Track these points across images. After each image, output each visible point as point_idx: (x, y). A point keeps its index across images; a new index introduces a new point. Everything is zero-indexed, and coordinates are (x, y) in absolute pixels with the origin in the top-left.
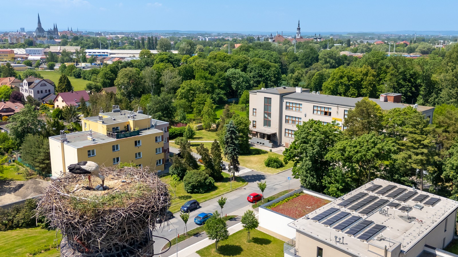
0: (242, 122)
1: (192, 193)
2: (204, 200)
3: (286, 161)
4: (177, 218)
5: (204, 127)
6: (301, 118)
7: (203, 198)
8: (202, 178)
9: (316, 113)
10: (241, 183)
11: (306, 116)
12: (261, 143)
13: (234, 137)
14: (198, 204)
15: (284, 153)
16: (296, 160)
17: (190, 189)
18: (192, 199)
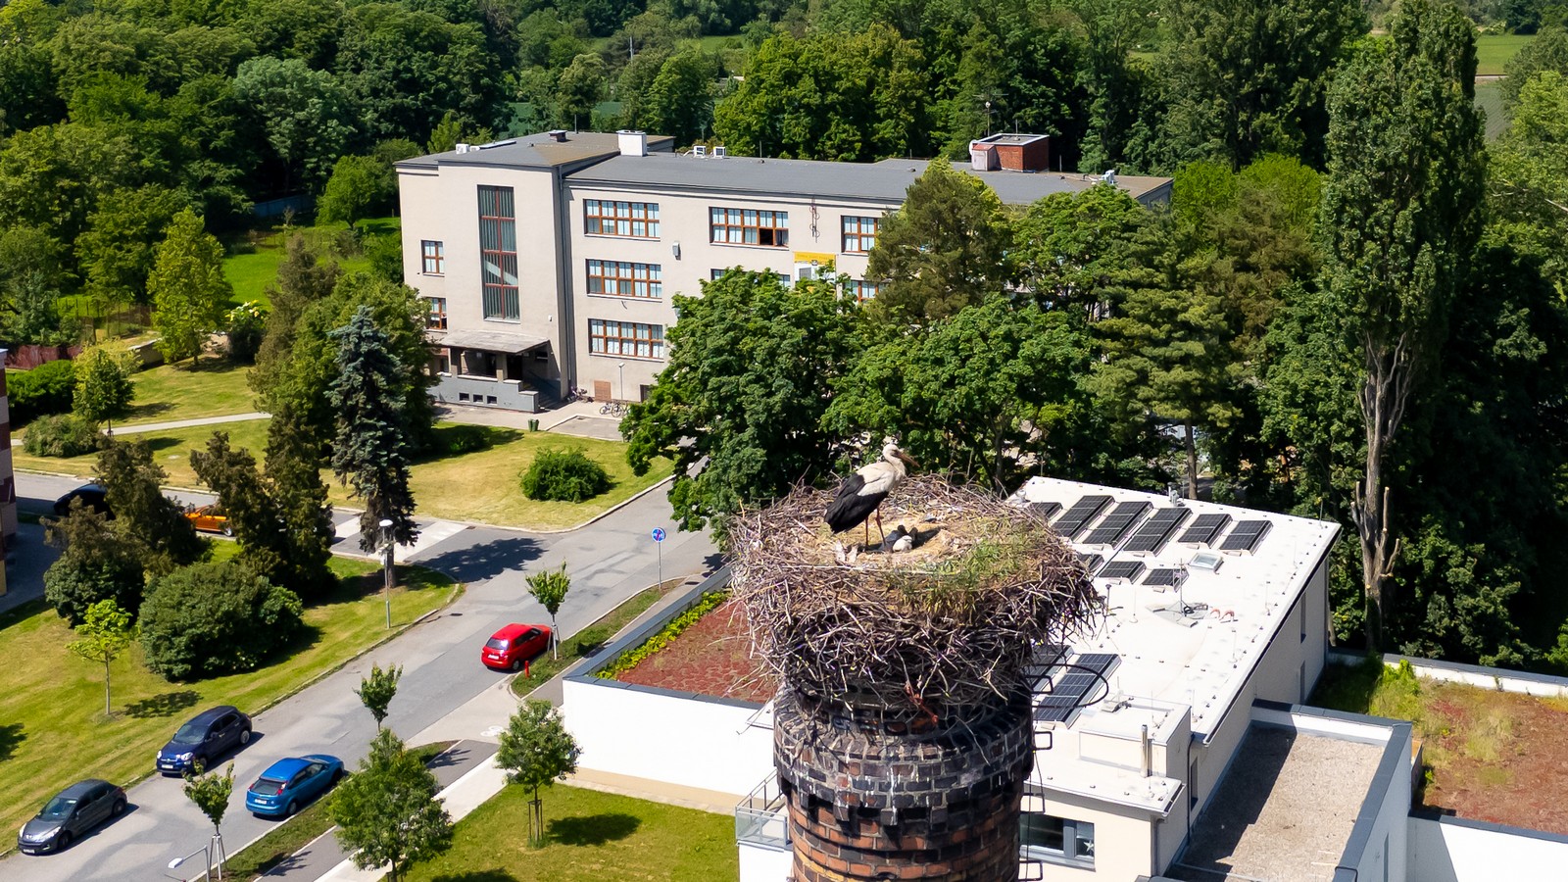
0: (387, 311)
1: (190, 678)
2: (265, 701)
3: (640, 459)
4: (146, 810)
5: (167, 352)
6: (657, 267)
7: (260, 693)
8: (241, 597)
9: (723, 239)
10: (430, 593)
11: (678, 257)
12: (478, 398)
13: (380, 380)
14: (245, 723)
15: (625, 429)
16: (683, 450)
17: (183, 661)
18: (200, 708)
